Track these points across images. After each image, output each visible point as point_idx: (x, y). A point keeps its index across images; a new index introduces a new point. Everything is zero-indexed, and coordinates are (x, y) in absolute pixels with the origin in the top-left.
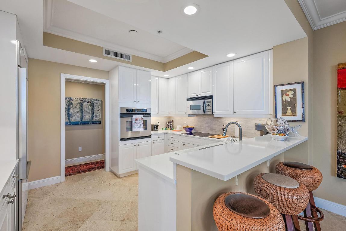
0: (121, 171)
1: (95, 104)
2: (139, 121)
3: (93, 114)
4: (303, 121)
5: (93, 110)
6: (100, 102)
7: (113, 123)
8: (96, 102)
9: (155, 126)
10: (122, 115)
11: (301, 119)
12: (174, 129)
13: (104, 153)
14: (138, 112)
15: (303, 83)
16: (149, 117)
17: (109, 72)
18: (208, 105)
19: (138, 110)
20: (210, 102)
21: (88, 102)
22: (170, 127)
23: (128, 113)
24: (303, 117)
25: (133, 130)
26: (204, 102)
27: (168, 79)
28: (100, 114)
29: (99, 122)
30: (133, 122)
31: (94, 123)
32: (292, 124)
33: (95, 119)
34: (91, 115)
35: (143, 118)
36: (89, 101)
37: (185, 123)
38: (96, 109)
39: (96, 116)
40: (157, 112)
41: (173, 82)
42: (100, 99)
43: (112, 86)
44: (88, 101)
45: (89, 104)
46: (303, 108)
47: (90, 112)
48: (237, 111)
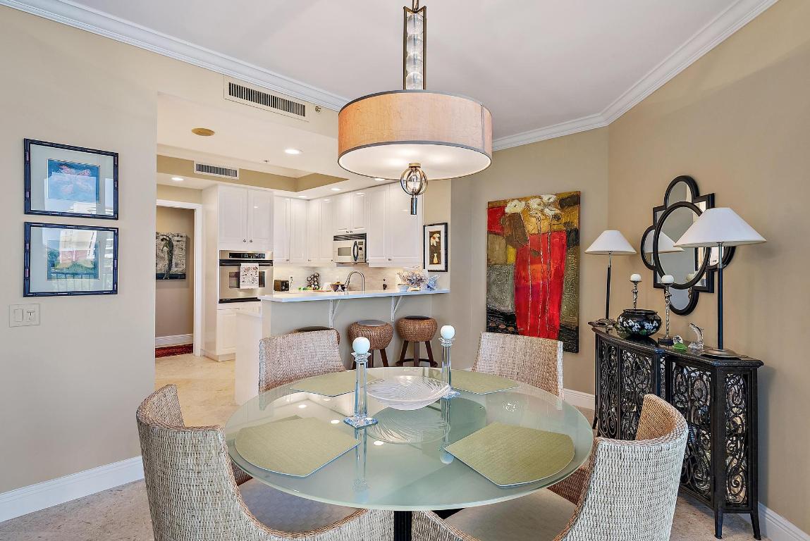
0: (220, 351)
1: (175, 243)
2: (250, 272)
3: (170, 261)
4: (446, 270)
5: (171, 253)
6: (184, 239)
7: (208, 277)
8: (176, 238)
9: (283, 282)
10: (223, 263)
11: (444, 269)
12: (320, 289)
13: (193, 333)
14: (249, 257)
15: (446, 224)
16: (268, 265)
17: (201, 190)
18: (361, 249)
19: (250, 255)
20: (361, 243)
21: (162, 240)
22: (313, 286)
23: (234, 259)
24: (446, 266)
25: (241, 287)
26: (355, 244)
27: (309, 200)
28: (184, 262)
29: (182, 276)
30: (241, 274)
31: (174, 277)
32: (436, 275)
33: (174, 270)
34: (167, 262)
35: (258, 267)
36: (165, 237)
37: (338, 277)
38: (176, 251)
39: (177, 265)
40: (285, 259)
41: (316, 207)
42: (184, 235)
43: (206, 213)
44: (161, 237)
45: (164, 243)
46: (446, 254)
47: (166, 256)
48: (393, 258)
